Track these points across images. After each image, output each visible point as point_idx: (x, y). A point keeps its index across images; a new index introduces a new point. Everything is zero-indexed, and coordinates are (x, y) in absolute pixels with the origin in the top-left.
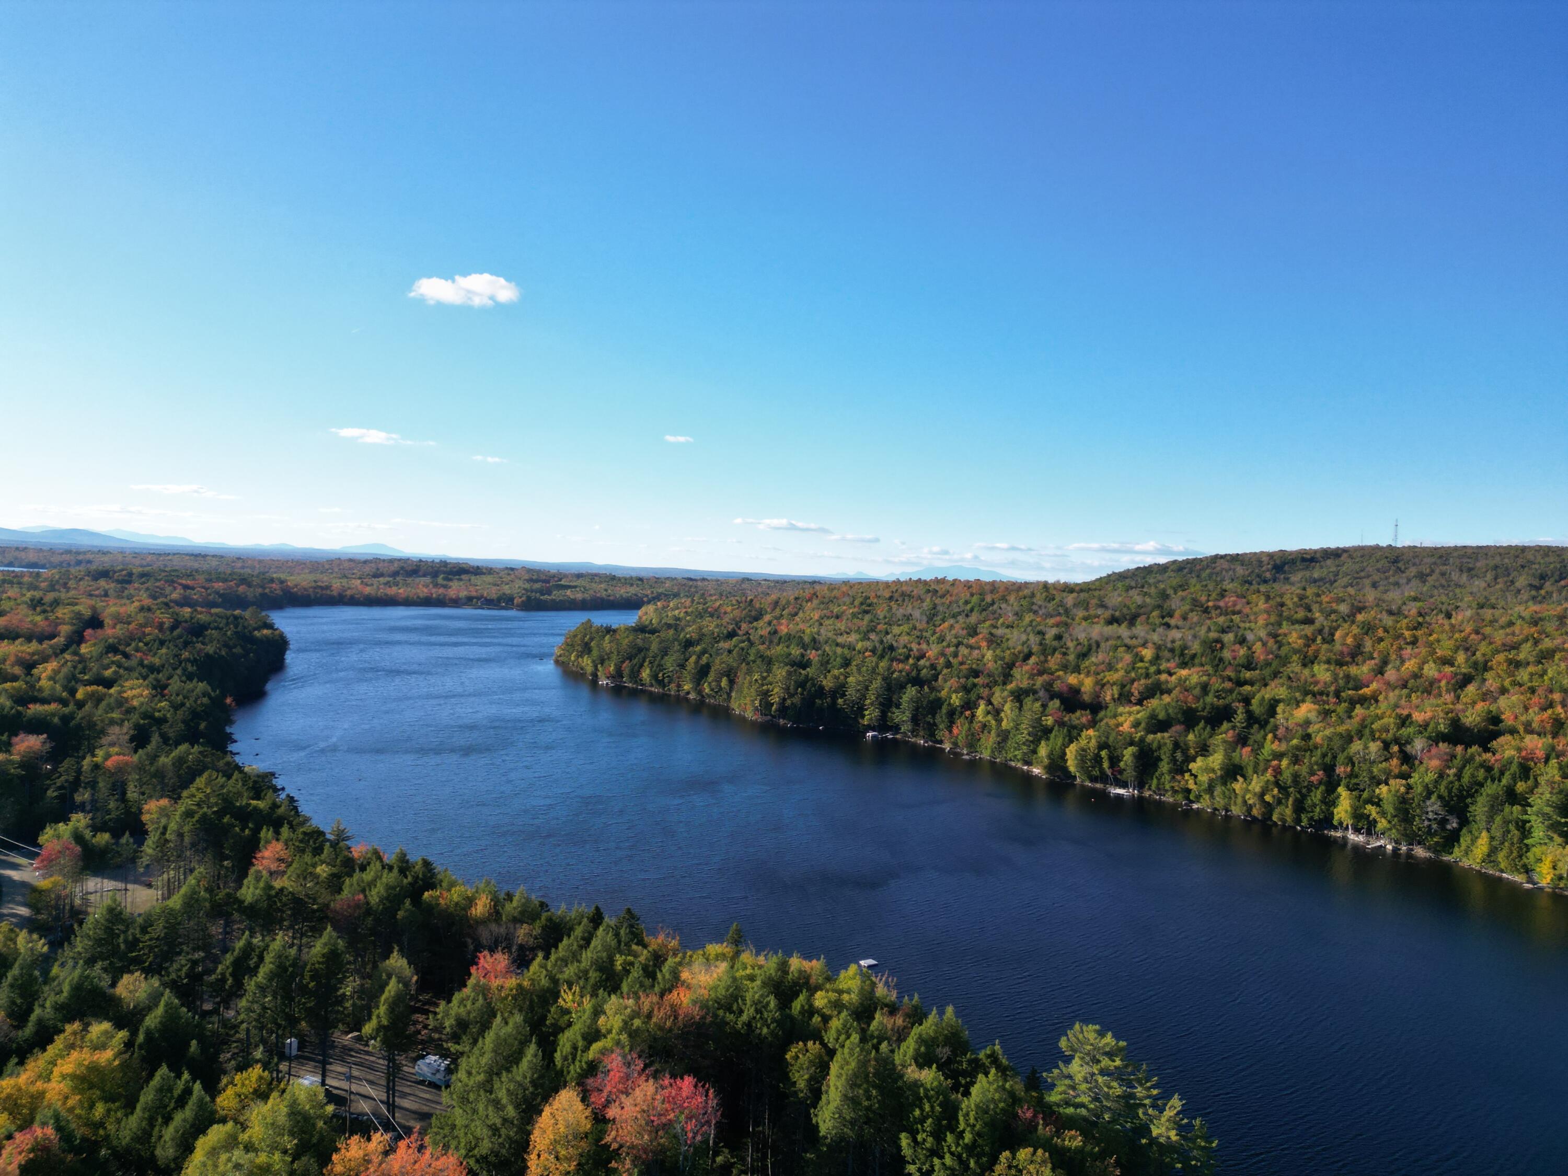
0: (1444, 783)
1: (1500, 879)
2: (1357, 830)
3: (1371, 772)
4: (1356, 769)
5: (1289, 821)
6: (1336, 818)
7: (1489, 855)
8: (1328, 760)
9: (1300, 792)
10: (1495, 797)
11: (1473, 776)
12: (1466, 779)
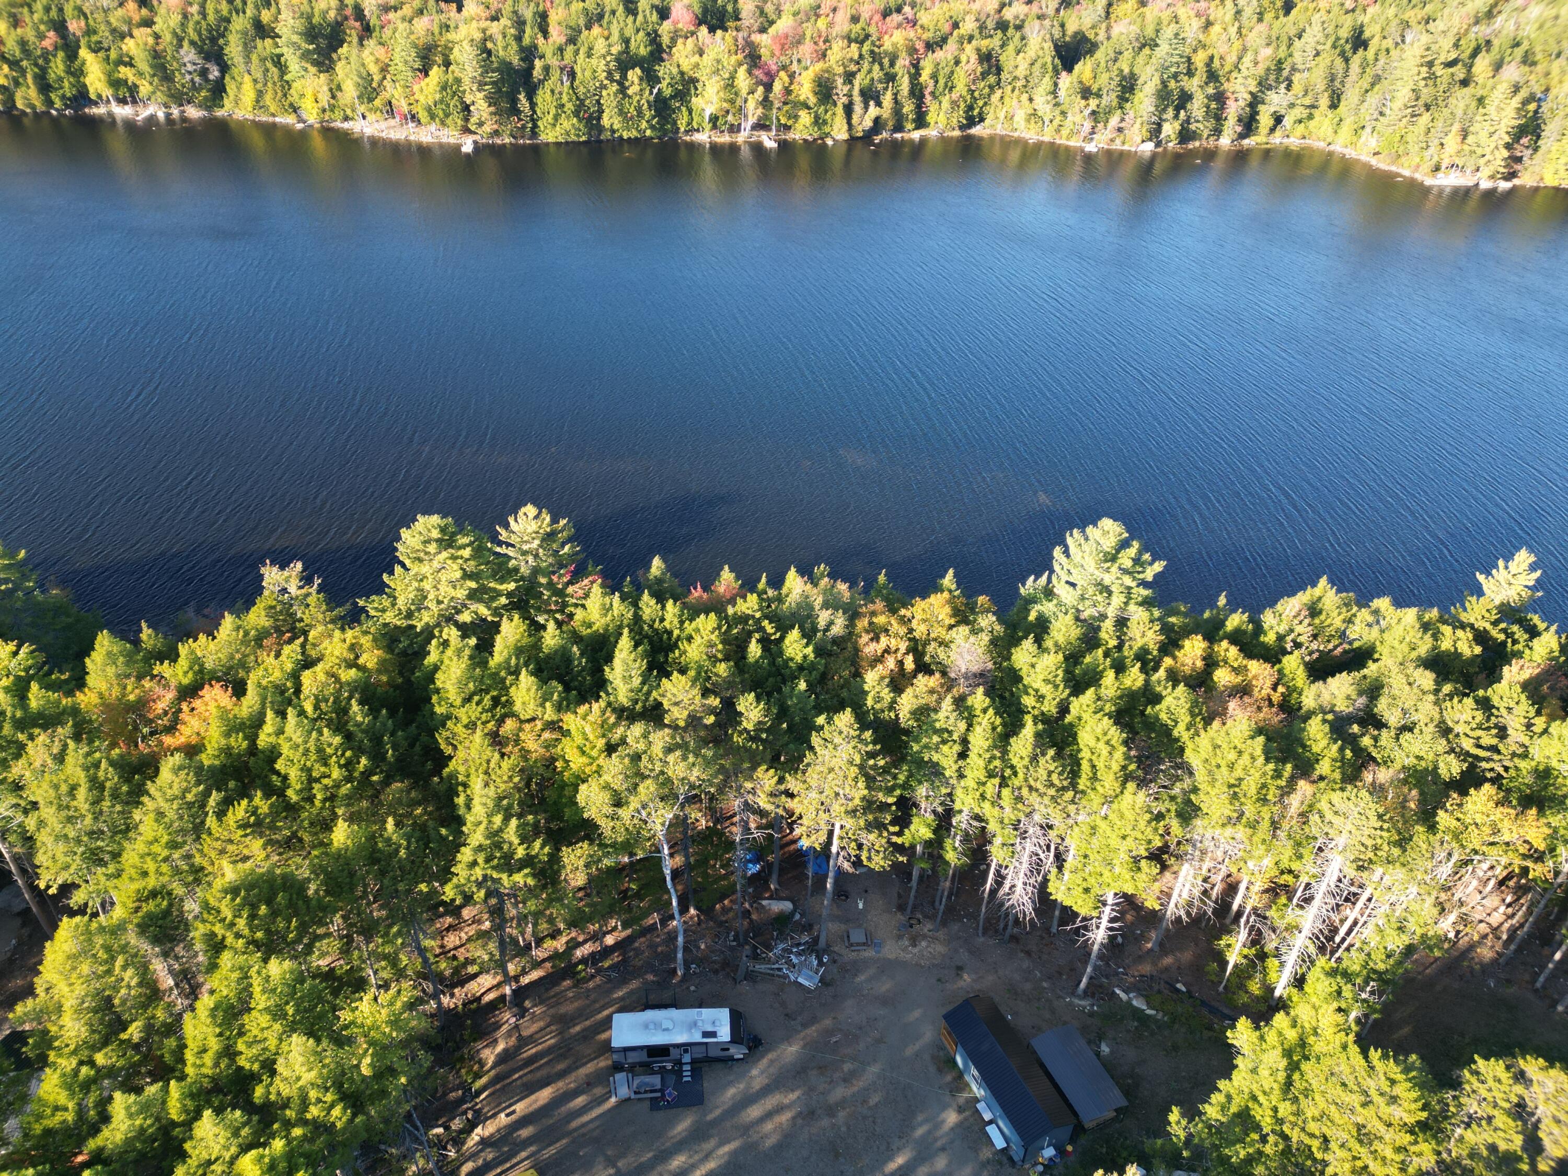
0: (191, 25)
1: (274, 125)
2: (122, 101)
3: (108, 23)
4: (91, 22)
5: (40, 107)
6: (91, 90)
7: (257, 101)
8: (54, 13)
9: (36, 65)
10: (245, 33)
11: (217, 11)
12: (211, 17)
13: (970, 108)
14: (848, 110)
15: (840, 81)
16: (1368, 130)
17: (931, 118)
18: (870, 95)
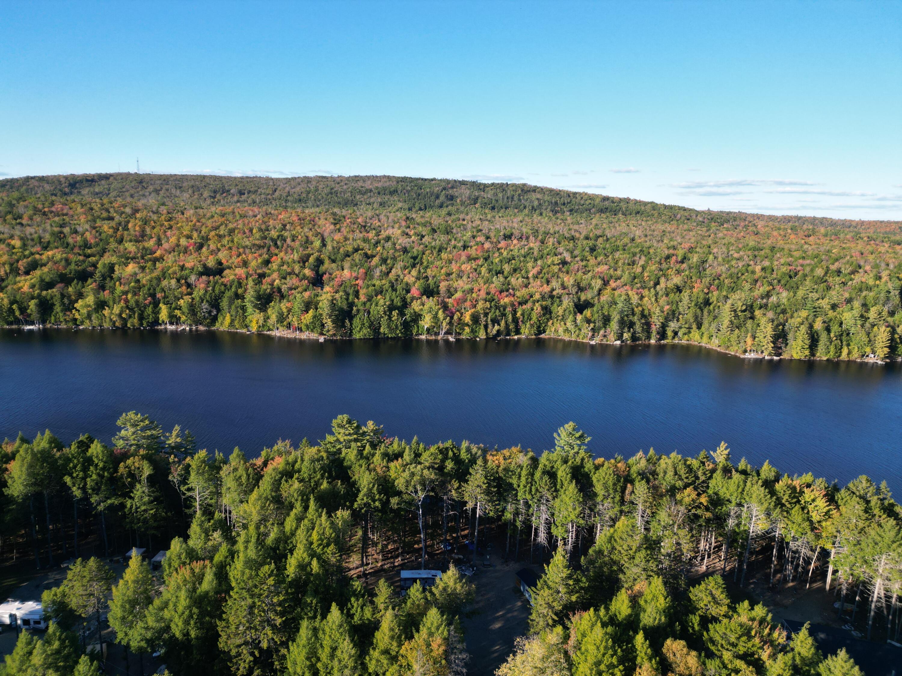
0: (208, 294)
1: (237, 332)
2: (171, 323)
3: (174, 294)
4: (167, 294)
5: (137, 325)
6: (161, 319)
7: (231, 323)
8: (151, 291)
9: (140, 310)
10: (230, 298)
11: (220, 289)
12: (217, 291)
13: (539, 327)
14: (486, 327)
15: (482, 316)
16: (714, 337)
17: (522, 331)
18: (495, 321)
